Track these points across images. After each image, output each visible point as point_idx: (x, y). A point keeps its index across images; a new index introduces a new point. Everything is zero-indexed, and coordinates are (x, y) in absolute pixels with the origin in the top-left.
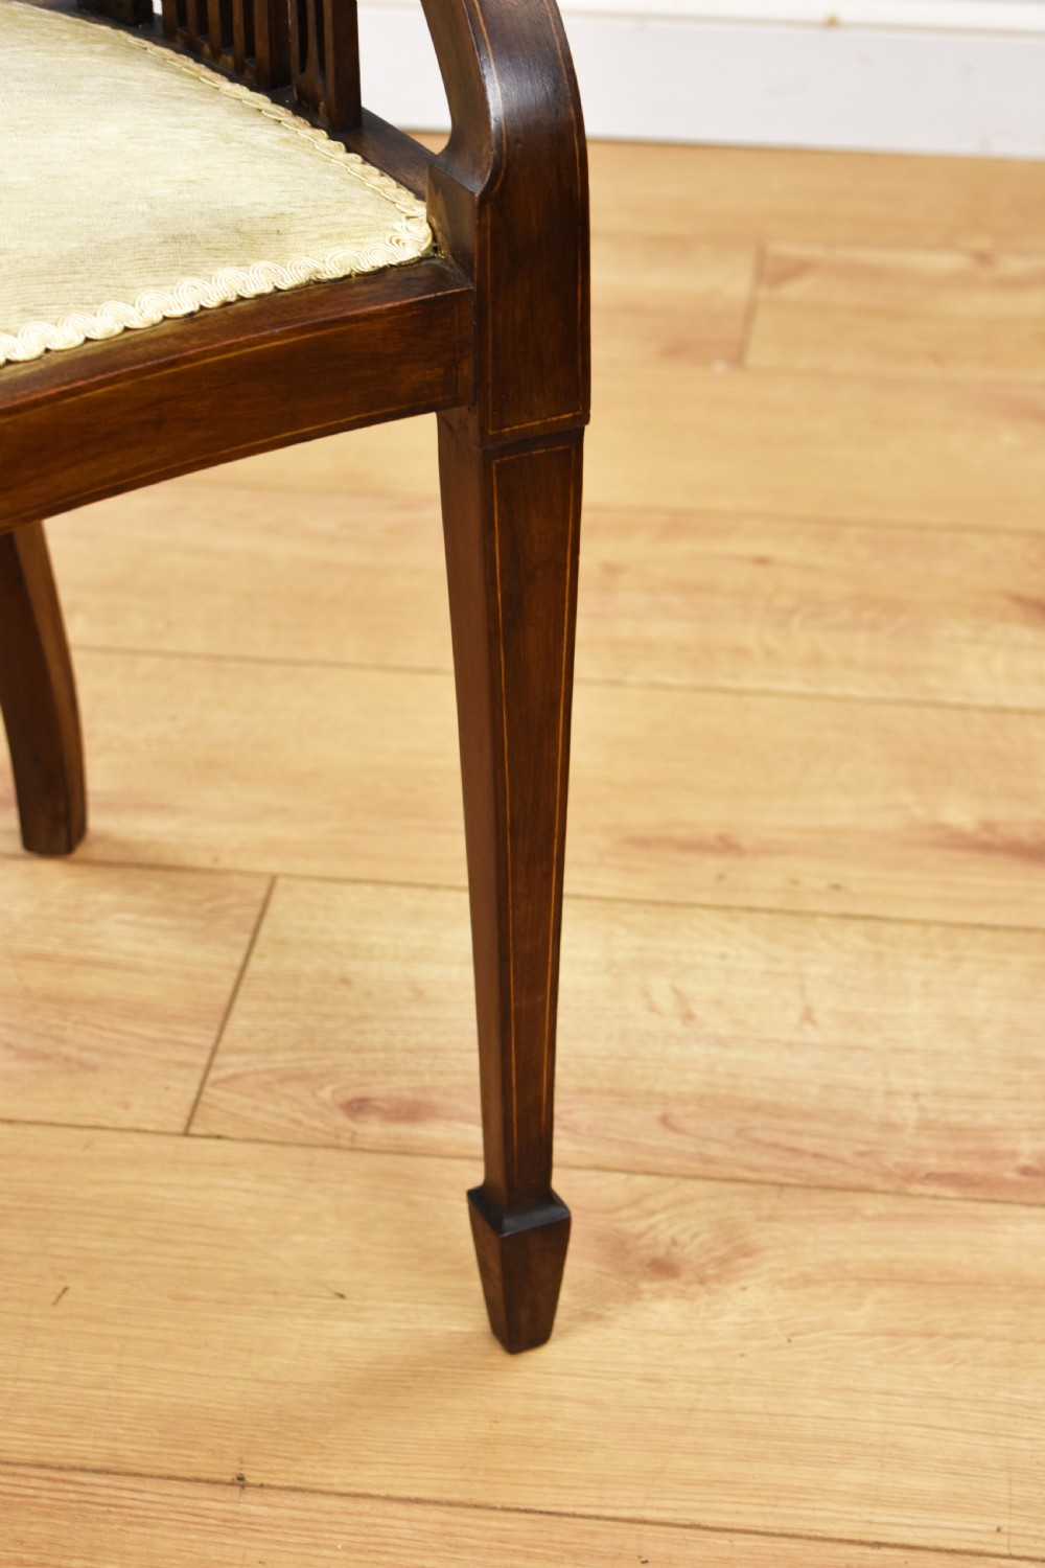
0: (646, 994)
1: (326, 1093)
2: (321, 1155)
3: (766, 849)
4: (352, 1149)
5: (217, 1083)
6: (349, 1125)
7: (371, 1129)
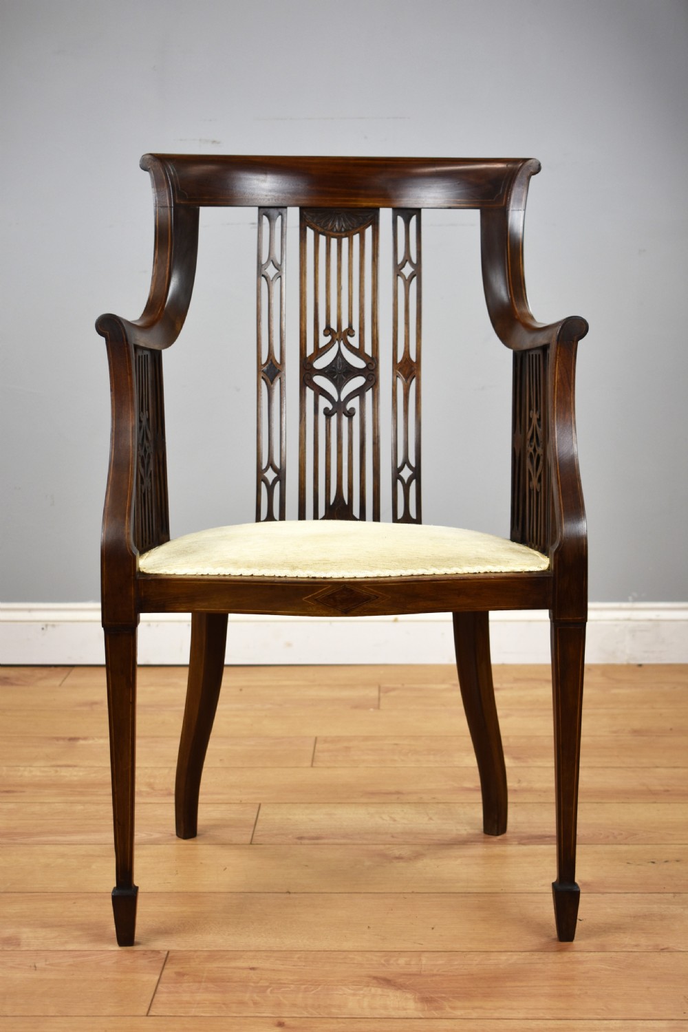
1: (290, 836)
2: (293, 846)
3: (410, 793)
4: (302, 845)
5: (257, 836)
6: (299, 841)
7: (306, 841)
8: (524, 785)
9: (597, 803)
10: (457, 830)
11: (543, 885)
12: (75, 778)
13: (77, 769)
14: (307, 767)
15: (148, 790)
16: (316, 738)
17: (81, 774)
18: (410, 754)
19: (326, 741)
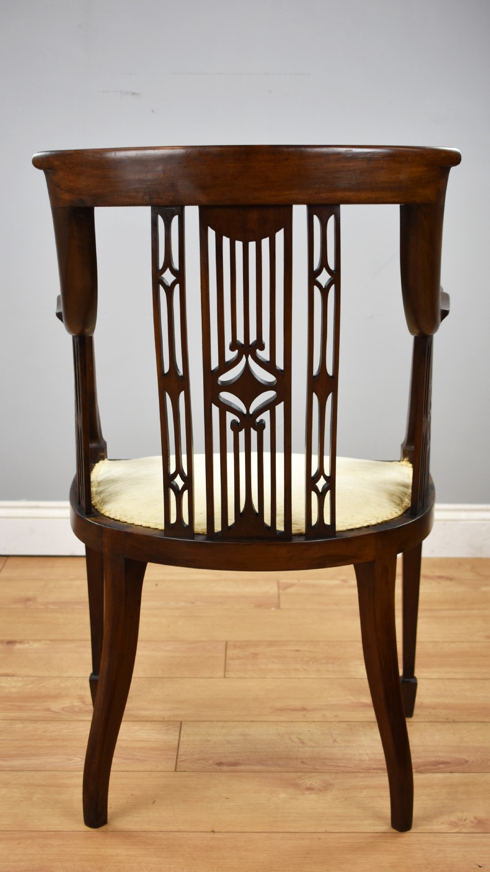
0: (290, 739)
1: (211, 762)
2: (213, 774)
3: (315, 710)
4: (221, 772)
5: (180, 761)
6: (218, 768)
7: (225, 768)
9: (482, 722)
10: (360, 754)
11: (442, 823)
12: (14, 690)
13: (15, 678)
14: (220, 678)
15: (80, 704)
16: (226, 642)
17: (19, 684)
18: (311, 663)
19: (235, 647)
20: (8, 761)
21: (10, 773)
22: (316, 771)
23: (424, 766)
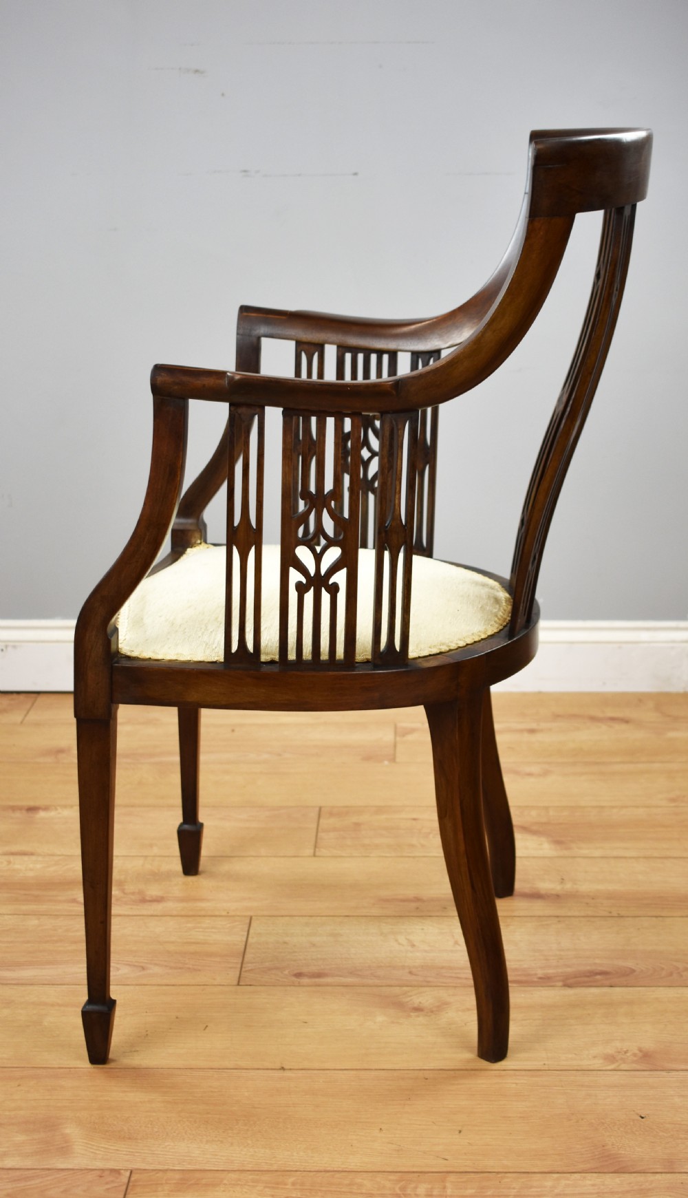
0: (396, 940)
1: (286, 972)
2: (288, 988)
3: (432, 900)
4: (300, 986)
5: (246, 971)
6: (296, 980)
7: (305, 980)
8: (568, 886)
9: (656, 917)
11: (595, 1057)
12: (31, 874)
13: (34, 858)
14: (309, 856)
16: (320, 808)
17: (38, 866)
18: (431, 836)
19: (331, 814)
20: (14, 971)
21: (15, 987)
22: (428, 984)
23: (576, 977)
